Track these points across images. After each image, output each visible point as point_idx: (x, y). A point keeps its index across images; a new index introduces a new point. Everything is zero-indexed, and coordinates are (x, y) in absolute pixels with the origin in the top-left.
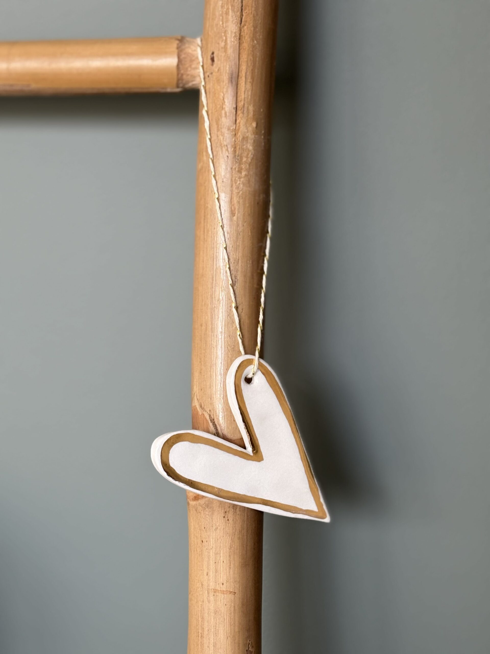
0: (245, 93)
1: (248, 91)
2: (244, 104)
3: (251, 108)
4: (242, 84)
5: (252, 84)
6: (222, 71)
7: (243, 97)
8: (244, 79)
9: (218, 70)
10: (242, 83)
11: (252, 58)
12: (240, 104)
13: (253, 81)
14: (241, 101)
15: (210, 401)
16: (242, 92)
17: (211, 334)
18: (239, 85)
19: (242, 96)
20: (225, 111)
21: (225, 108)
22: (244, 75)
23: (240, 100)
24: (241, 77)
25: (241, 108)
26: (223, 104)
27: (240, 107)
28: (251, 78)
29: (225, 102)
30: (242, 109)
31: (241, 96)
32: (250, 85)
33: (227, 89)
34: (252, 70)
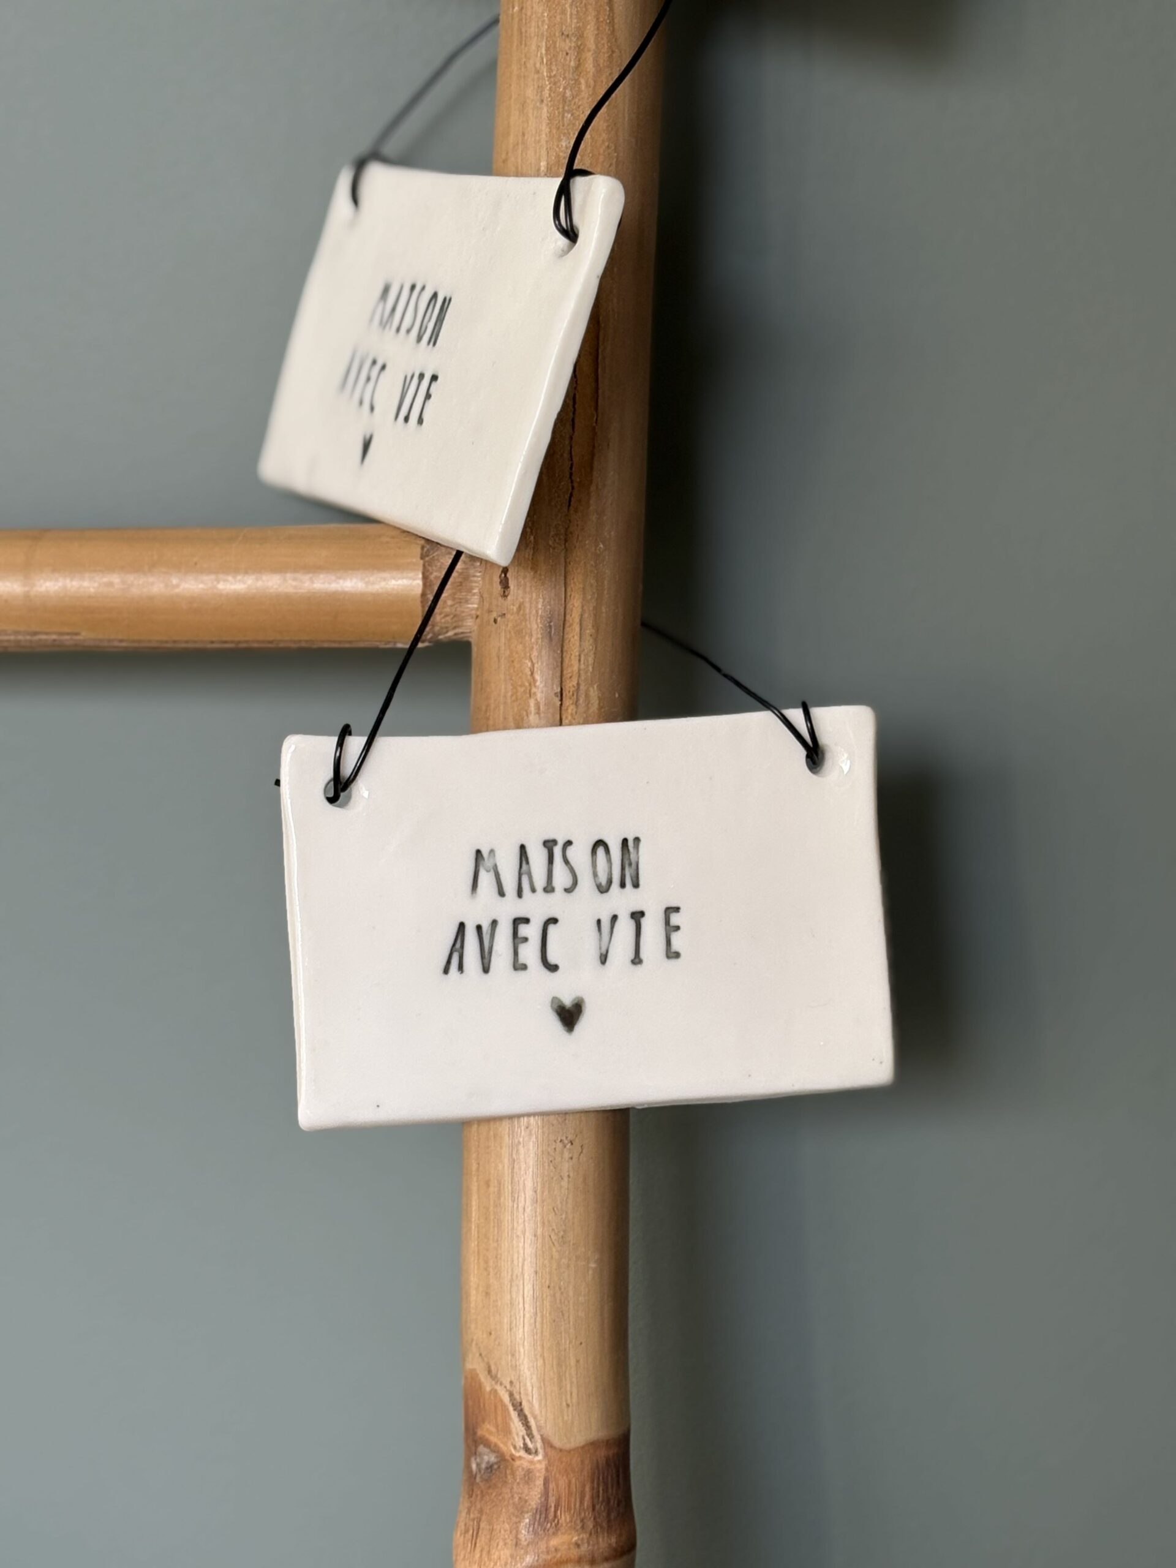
0: (580, 660)
1: (587, 655)
2: (578, 684)
3: (594, 693)
4: (572, 639)
5: (595, 640)
6: (527, 611)
7: (576, 668)
8: (577, 628)
9: (519, 608)
10: (573, 637)
11: (593, 581)
12: (570, 685)
13: (597, 631)
14: (571, 677)
15: (511, 1361)
16: (573, 657)
17: (510, 1204)
18: (566, 642)
19: (573, 665)
20: (536, 700)
21: (535, 694)
22: (577, 620)
23: (570, 675)
24: (571, 625)
25: (571, 693)
26: (530, 685)
27: (569, 692)
28: (593, 626)
29: (535, 681)
30: (573, 695)
31: (571, 665)
32: (591, 641)
33: (540, 652)
34: (595, 608)
